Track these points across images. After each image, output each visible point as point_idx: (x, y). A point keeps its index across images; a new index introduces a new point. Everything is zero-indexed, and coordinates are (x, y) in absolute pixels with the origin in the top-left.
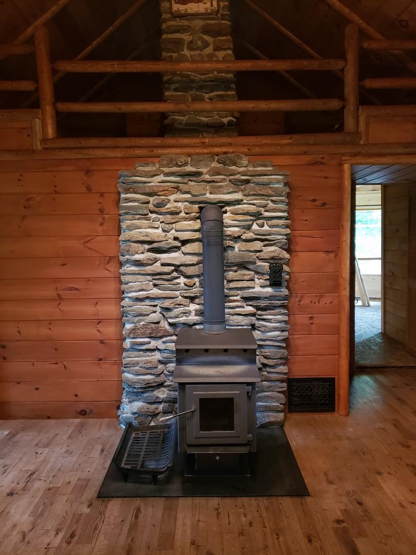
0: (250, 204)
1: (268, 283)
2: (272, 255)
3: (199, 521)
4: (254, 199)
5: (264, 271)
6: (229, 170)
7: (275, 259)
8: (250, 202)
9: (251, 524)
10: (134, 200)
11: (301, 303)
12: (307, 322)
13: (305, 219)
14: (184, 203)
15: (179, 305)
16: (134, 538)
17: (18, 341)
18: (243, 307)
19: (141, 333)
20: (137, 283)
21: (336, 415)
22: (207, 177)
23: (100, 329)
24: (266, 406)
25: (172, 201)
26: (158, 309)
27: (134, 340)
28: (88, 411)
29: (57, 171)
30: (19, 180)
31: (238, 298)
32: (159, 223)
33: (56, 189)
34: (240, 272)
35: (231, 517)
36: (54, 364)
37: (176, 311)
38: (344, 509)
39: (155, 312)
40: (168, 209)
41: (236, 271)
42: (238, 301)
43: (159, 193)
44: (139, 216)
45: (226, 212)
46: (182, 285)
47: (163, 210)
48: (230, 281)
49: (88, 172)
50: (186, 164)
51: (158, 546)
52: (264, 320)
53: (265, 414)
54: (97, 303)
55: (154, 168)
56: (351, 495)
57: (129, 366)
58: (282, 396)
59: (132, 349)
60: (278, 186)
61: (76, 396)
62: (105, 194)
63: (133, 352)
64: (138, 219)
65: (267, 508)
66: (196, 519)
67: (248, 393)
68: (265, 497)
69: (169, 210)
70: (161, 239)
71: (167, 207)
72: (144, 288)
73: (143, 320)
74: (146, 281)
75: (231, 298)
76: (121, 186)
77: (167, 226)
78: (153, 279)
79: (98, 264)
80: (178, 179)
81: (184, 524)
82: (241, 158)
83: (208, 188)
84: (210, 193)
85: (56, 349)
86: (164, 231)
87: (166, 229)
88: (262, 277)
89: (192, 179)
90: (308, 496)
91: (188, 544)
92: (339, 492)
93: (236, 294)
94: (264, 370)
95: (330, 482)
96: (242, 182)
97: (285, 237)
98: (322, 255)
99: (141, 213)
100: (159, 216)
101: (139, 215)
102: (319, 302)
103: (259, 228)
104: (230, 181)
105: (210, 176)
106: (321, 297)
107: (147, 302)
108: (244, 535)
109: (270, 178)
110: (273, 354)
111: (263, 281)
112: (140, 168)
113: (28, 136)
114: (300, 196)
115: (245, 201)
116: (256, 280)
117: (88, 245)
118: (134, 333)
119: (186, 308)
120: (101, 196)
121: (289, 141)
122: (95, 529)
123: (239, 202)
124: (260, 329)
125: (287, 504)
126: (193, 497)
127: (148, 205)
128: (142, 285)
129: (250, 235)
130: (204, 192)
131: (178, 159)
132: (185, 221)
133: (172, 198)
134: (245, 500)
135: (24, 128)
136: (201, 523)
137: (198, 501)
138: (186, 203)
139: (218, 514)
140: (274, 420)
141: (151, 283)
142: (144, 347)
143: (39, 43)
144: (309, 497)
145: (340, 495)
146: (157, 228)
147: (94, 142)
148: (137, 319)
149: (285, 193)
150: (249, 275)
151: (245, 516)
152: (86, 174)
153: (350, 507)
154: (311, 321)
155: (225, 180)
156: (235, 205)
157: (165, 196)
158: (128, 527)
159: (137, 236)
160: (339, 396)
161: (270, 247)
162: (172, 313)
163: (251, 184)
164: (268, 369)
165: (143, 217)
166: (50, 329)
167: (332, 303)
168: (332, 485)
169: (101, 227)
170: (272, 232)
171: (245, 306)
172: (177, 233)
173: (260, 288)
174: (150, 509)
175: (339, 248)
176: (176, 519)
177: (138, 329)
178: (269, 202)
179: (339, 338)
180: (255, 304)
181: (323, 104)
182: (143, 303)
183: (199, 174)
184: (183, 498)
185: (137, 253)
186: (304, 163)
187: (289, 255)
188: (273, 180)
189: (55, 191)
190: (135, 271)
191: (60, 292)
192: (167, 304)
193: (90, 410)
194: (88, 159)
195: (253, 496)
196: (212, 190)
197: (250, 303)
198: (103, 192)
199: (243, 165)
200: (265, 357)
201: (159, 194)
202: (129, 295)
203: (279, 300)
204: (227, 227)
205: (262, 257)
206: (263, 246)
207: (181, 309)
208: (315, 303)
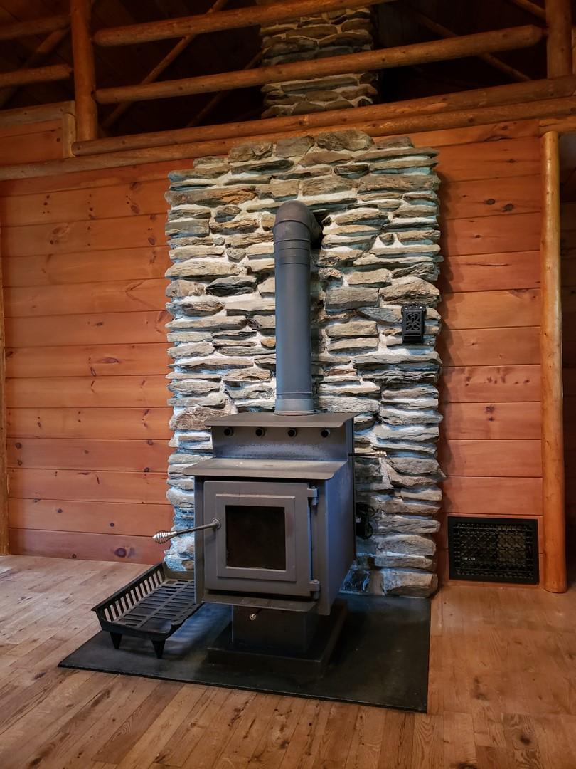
0: (369, 206)
1: (400, 340)
2: (406, 289)
3: (193, 725)
4: (375, 198)
5: (393, 319)
6: (334, 155)
7: (413, 297)
8: (367, 203)
9: (284, 745)
10: (186, 214)
11: (470, 383)
12: (484, 416)
13: (475, 235)
14: (263, 213)
15: (252, 378)
16: (68, 734)
17: (38, 437)
18: (357, 382)
19: (194, 423)
20: (190, 344)
21: (539, 590)
22: (300, 169)
23: (147, 422)
24: (399, 559)
25: (244, 211)
26: (222, 385)
27: (185, 434)
28: (128, 549)
29: (94, 188)
30: (46, 204)
31: (350, 367)
32: (224, 247)
33: (93, 213)
34: (352, 323)
35: (255, 727)
36: (84, 474)
37: (248, 389)
38: (487, 744)
39: (217, 390)
40: (236, 222)
41: (345, 321)
42: (348, 372)
43: (225, 200)
44: (193, 238)
45: (328, 223)
46: (259, 346)
47: (229, 225)
48: (335, 339)
49: (134, 185)
50: (268, 153)
51: (98, 753)
52: (394, 405)
53: (398, 573)
54: (144, 382)
55: (221, 164)
56: (513, 722)
57: (176, 475)
58: (430, 543)
59: (182, 449)
60: (419, 174)
61: (112, 525)
62: (157, 216)
63: (184, 455)
64: (194, 243)
65: (330, 722)
66: (193, 721)
67: (310, 500)
68: (337, 704)
69: (237, 225)
70: (225, 272)
71: (234, 220)
72: (199, 351)
73: (196, 402)
74: (202, 341)
75: (337, 367)
76: (170, 195)
77: (235, 250)
78: (214, 337)
79: (146, 322)
80: (254, 176)
81: (166, 726)
82: (357, 136)
83: (301, 186)
84: (304, 194)
85: (87, 452)
86: (231, 259)
87: (233, 256)
88: (391, 331)
89: (275, 174)
90: (421, 712)
91: (152, 759)
92: (490, 714)
93: (345, 361)
94: (397, 494)
95: (479, 695)
96: (356, 171)
97: (430, 259)
98: (509, 296)
99: (195, 231)
100: (224, 237)
101: (195, 235)
102: (504, 380)
103: (385, 247)
104: (336, 171)
105: (303, 166)
106: (507, 371)
107: (205, 374)
108: (260, 761)
109: (403, 162)
110: (412, 466)
111: (394, 338)
112: (201, 166)
113: (58, 140)
114: (465, 196)
115: (360, 202)
116: (382, 336)
117: (133, 293)
118: (184, 424)
119: (264, 384)
120: (151, 218)
121: (443, 104)
122: (20, 711)
123: (349, 204)
124: (387, 421)
125: (374, 721)
126: (210, 685)
127: (208, 220)
128: (196, 346)
129: (369, 258)
130: (293, 192)
131: (256, 147)
132: (263, 241)
133: (244, 206)
134: (298, 702)
135: (53, 131)
136: (195, 730)
137: (214, 693)
138: (266, 213)
139: (237, 717)
140: (411, 583)
141: (211, 344)
142: (199, 446)
143: (75, 10)
144: (424, 715)
145: (489, 720)
146: (220, 255)
147: (142, 139)
148: (188, 400)
149: (429, 184)
150: (367, 326)
151: (282, 729)
152: (132, 189)
153: (503, 744)
154: (489, 415)
155: (327, 170)
156: (344, 210)
157: (233, 203)
158: (71, 717)
159: (190, 268)
160: (545, 553)
161: (403, 278)
162: (241, 391)
163: (372, 175)
164: (404, 494)
165: (200, 239)
166: (79, 421)
167: (527, 381)
168: (480, 701)
169: (151, 265)
170: (407, 251)
171: (361, 380)
172: (251, 261)
173: (387, 349)
174: (126, 694)
175: (539, 282)
176: (157, 715)
177: (190, 416)
178: (402, 201)
179: (543, 447)
180: (378, 378)
181: (504, 36)
182: (198, 376)
183: (286, 165)
184: (193, 685)
185: (187, 295)
186: (469, 141)
187: (437, 290)
188: (407, 163)
189: (90, 215)
190: (186, 323)
191: (94, 365)
192: (233, 375)
193: (131, 549)
194: (134, 166)
195: (316, 698)
196: (306, 188)
197: (370, 376)
198: (155, 212)
199: (359, 147)
200: (399, 472)
201: (223, 200)
202: (178, 363)
203: (421, 370)
204: (330, 247)
205: (389, 295)
206: (393, 278)
207: (256, 386)
208: (496, 382)
